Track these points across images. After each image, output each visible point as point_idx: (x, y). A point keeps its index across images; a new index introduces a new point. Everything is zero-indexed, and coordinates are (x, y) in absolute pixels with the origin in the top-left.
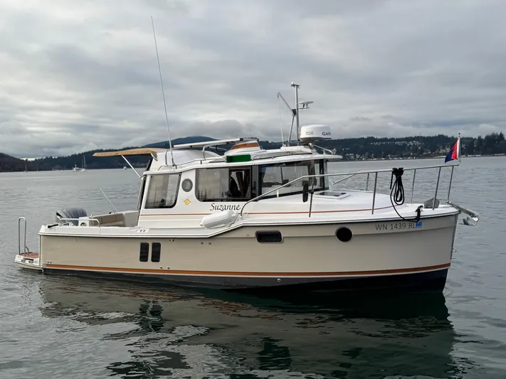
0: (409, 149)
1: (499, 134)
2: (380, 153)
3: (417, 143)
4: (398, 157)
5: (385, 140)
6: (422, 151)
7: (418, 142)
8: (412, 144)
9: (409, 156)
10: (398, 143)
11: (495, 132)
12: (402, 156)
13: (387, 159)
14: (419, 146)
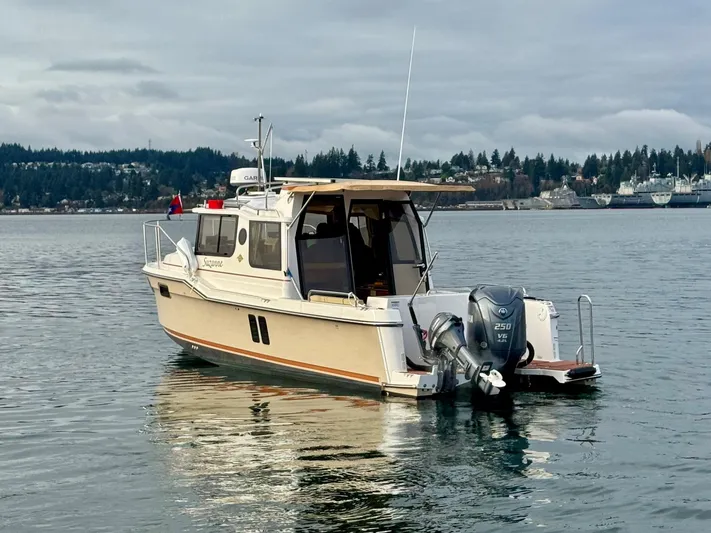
0: (120, 186)
1: (347, 153)
2: (40, 194)
3: (142, 168)
4: (89, 206)
5: (53, 155)
6: (154, 192)
7: (143, 166)
8: (126, 171)
9: (119, 203)
10: (90, 166)
11: (338, 148)
12: (101, 205)
13: (59, 209)
14: (148, 176)
